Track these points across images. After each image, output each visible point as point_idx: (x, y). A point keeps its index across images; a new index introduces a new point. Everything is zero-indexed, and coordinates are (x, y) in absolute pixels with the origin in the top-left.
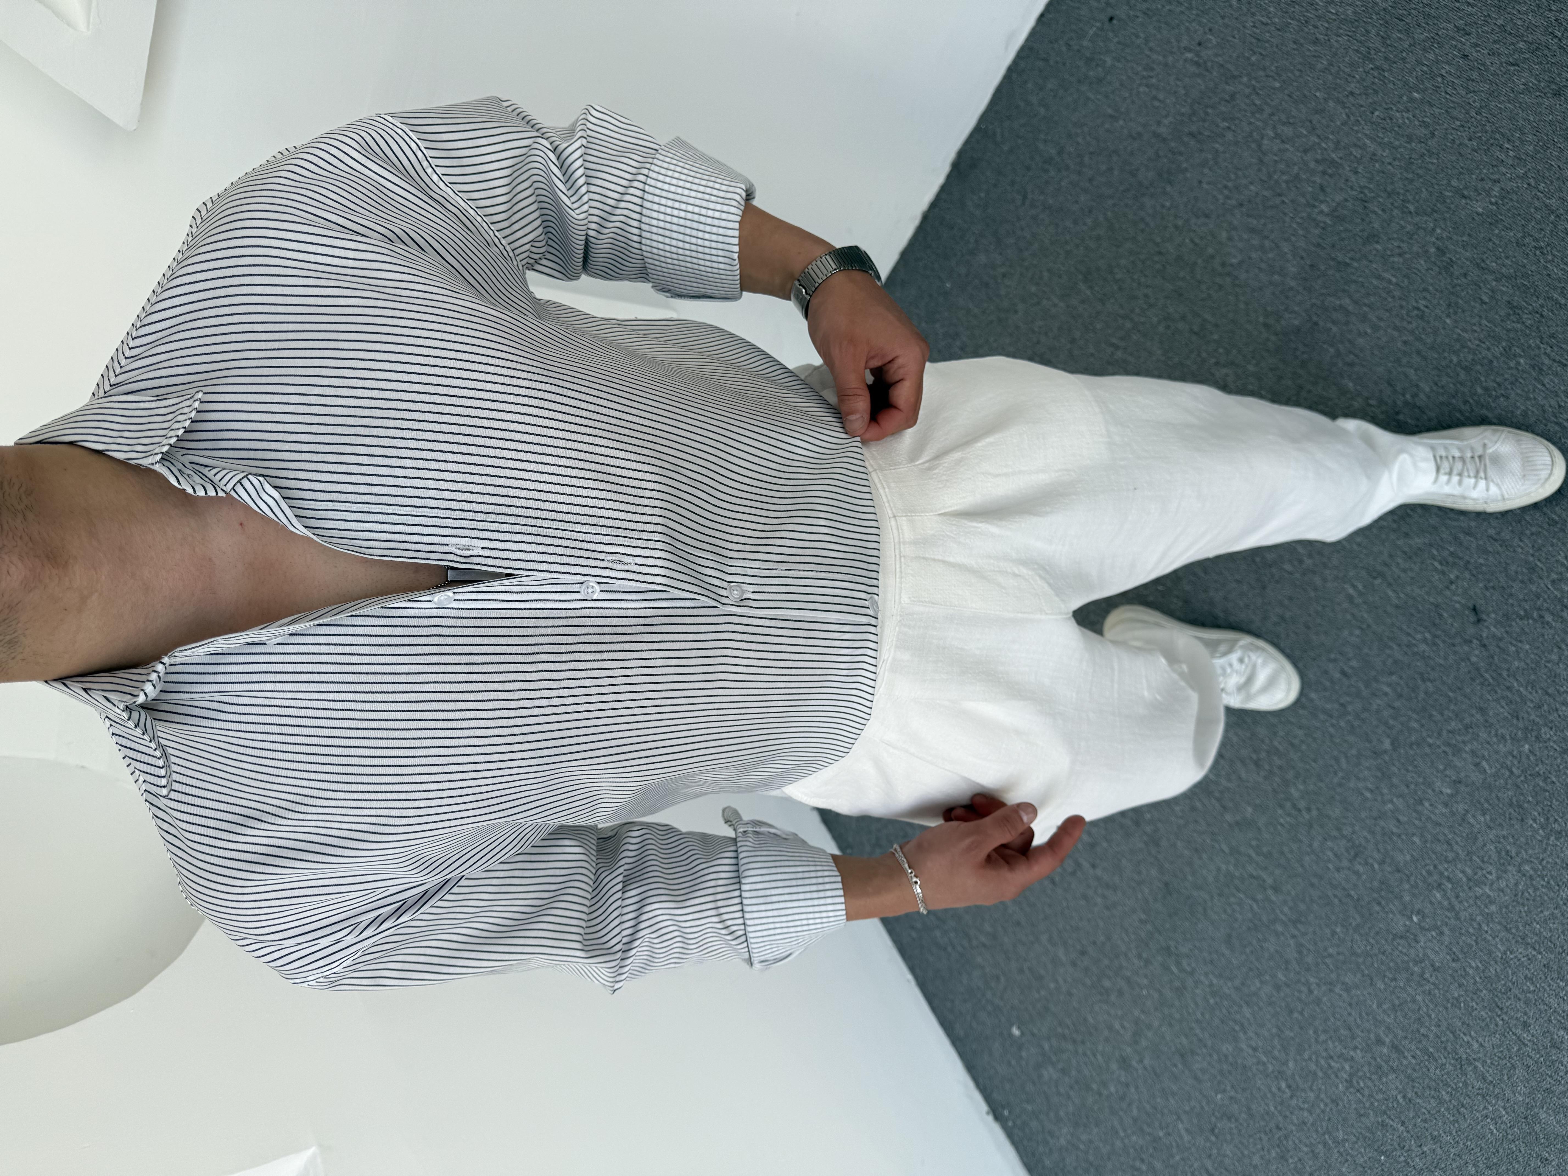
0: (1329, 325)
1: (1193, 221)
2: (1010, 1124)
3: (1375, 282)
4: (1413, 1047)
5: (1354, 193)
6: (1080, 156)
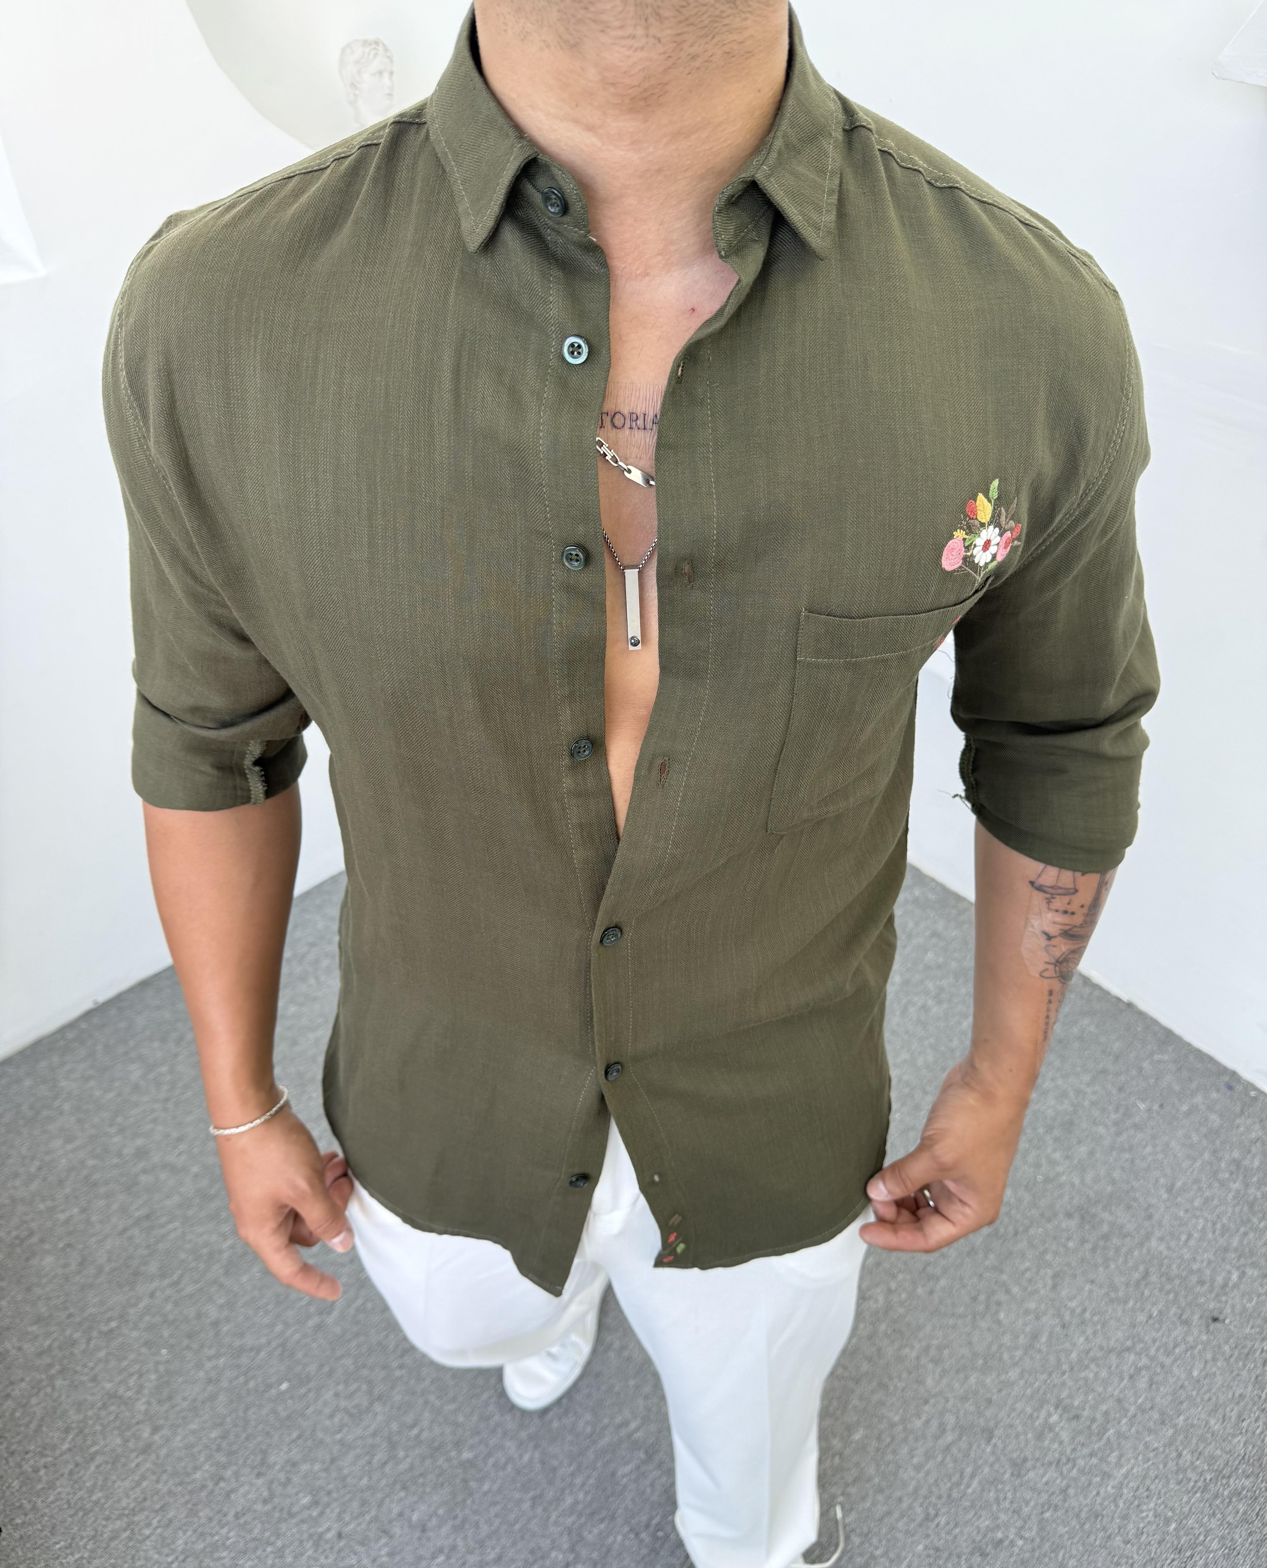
0: (924, 1418)
1: (1050, 1272)
2: (84, 1026)
3: (970, 1470)
4: (148, 1465)
5: (1069, 1452)
6: (1131, 1149)
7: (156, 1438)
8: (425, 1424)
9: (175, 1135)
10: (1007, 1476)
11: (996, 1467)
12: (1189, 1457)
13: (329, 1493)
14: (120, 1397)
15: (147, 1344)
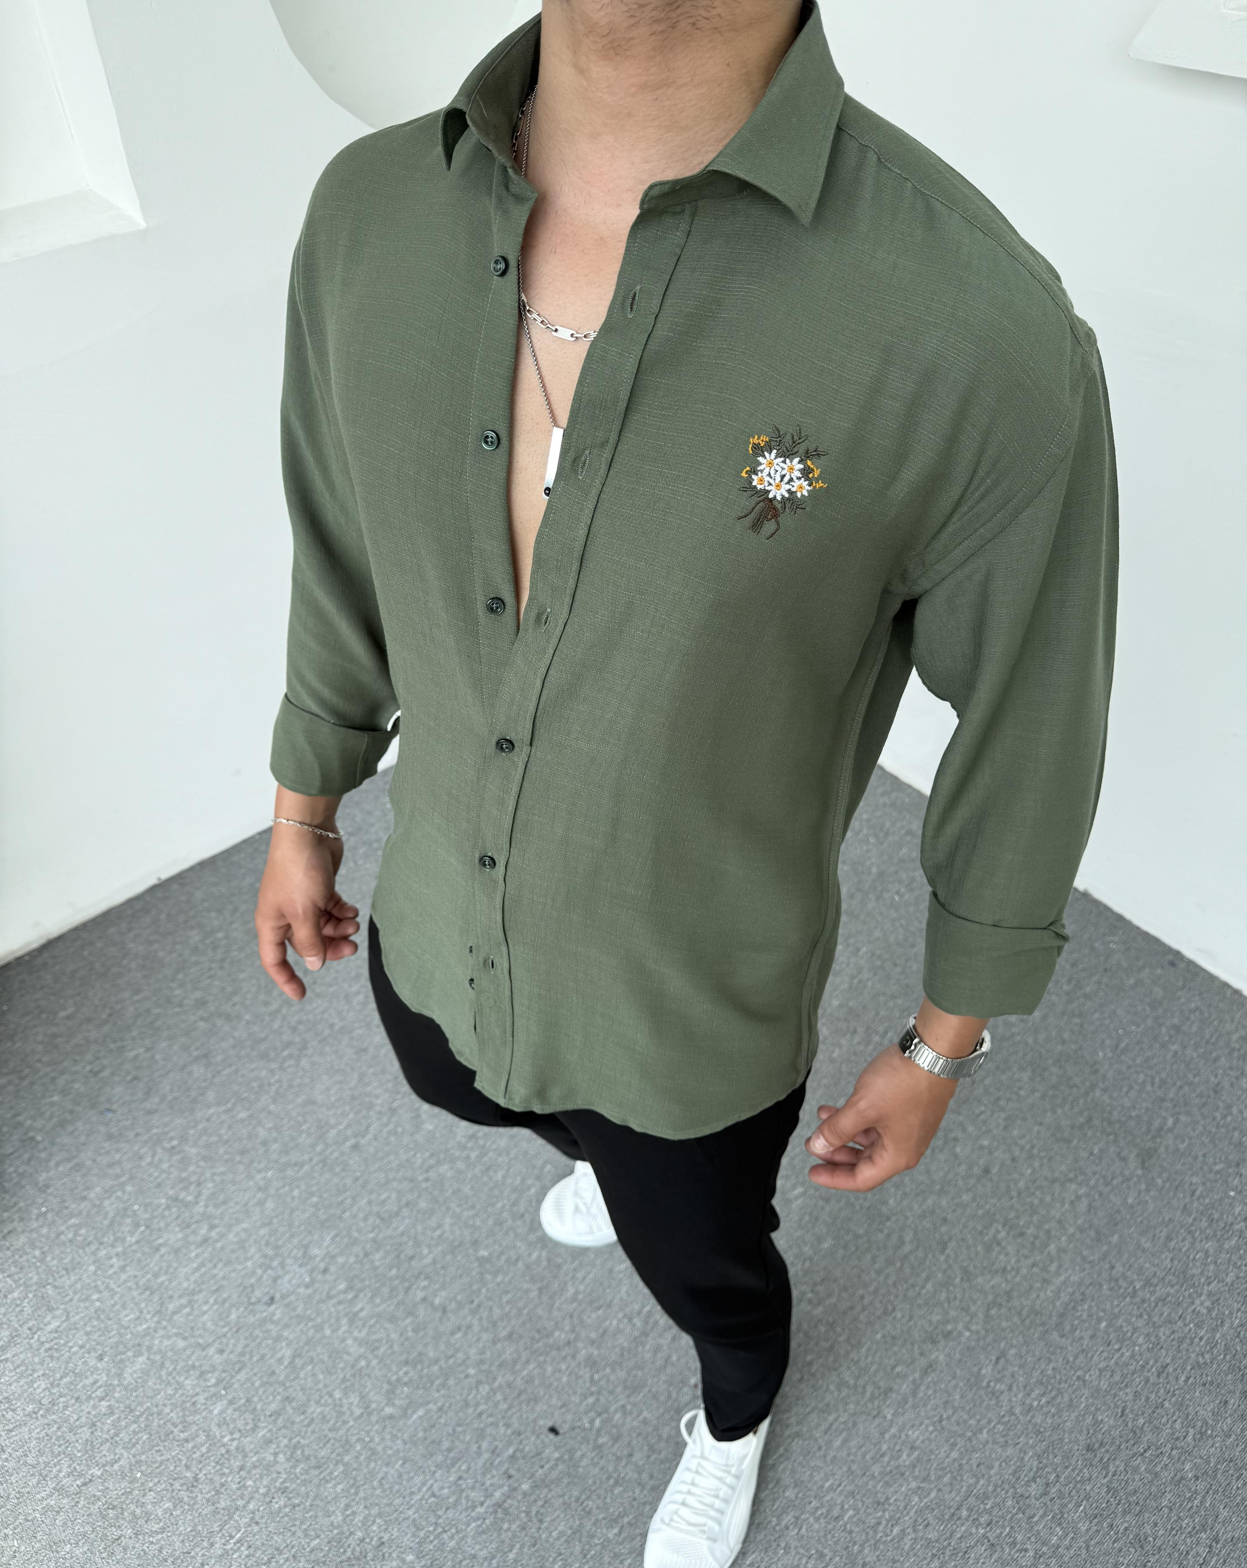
0: (886, 1232)
1: (1003, 1115)
3: (924, 1275)
4: (206, 1255)
5: (1013, 1261)
6: (1081, 1015)
7: (213, 1234)
8: (447, 1227)
9: (229, 989)
10: (957, 1280)
11: (949, 1272)
12: (1121, 1269)
13: (363, 1280)
14: (182, 1201)
15: (205, 1158)
